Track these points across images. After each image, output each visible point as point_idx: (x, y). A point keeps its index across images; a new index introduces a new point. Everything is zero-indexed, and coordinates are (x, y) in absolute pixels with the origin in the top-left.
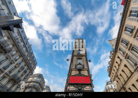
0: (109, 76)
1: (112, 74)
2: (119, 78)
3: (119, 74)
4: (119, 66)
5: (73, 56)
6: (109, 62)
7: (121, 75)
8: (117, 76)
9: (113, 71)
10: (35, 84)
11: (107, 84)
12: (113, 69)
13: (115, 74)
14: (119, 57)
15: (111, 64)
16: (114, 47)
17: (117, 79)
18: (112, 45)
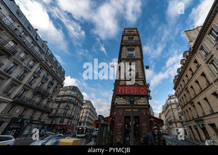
0: (175, 88)
1: (179, 86)
2: (188, 91)
3: (189, 87)
4: (193, 74)
5: (121, 60)
6: (179, 69)
7: (192, 87)
8: (187, 88)
9: (181, 82)
10: (70, 98)
11: (170, 98)
12: (182, 79)
13: (183, 87)
14: (196, 62)
15: (180, 73)
16: (192, 44)
17: (185, 92)
18: (189, 41)
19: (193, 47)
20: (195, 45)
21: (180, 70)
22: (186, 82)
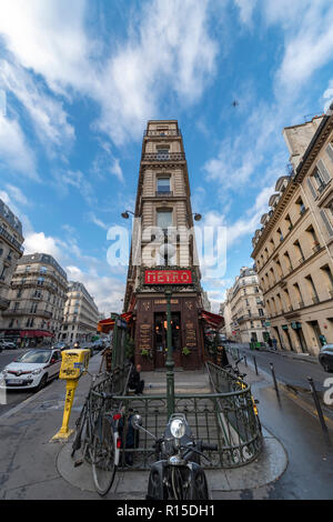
0: (254, 256)
1: (262, 252)
2: (278, 263)
3: (281, 253)
4: (291, 229)
7: (287, 254)
8: (277, 256)
9: (267, 244)
11: (244, 274)
12: (269, 238)
13: (270, 253)
14: (300, 202)
16: (298, 161)
17: (272, 264)
19: (299, 170)
20: (302, 164)
21: (268, 218)
22: (277, 243)
